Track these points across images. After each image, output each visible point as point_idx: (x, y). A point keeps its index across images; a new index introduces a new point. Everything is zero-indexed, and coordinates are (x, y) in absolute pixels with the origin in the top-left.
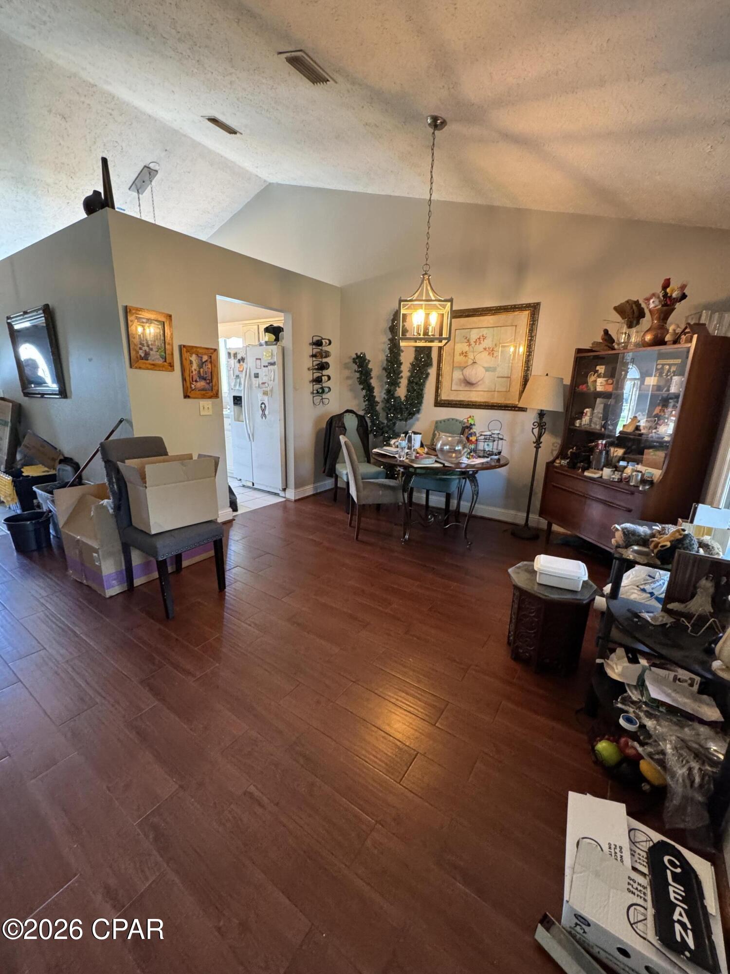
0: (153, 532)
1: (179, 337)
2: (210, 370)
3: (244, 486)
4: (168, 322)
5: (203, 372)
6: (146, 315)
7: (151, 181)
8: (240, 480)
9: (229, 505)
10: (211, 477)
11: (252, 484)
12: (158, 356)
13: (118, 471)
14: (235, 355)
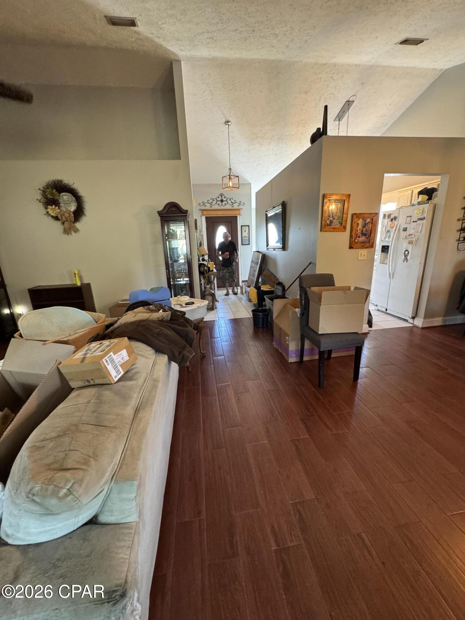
0: (320, 333)
1: (353, 208)
2: (370, 229)
3: (378, 310)
4: (347, 200)
5: (365, 230)
6: (334, 197)
7: (349, 110)
8: (377, 305)
9: (367, 322)
10: (363, 303)
11: (385, 309)
12: (338, 223)
13: (306, 293)
14: (389, 216)
